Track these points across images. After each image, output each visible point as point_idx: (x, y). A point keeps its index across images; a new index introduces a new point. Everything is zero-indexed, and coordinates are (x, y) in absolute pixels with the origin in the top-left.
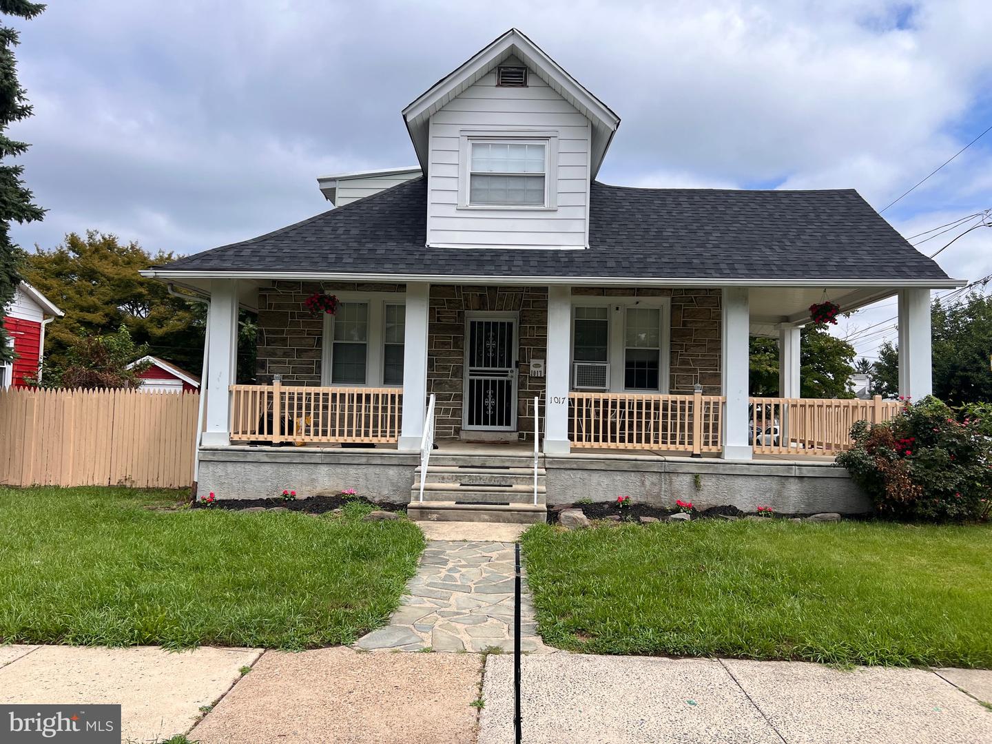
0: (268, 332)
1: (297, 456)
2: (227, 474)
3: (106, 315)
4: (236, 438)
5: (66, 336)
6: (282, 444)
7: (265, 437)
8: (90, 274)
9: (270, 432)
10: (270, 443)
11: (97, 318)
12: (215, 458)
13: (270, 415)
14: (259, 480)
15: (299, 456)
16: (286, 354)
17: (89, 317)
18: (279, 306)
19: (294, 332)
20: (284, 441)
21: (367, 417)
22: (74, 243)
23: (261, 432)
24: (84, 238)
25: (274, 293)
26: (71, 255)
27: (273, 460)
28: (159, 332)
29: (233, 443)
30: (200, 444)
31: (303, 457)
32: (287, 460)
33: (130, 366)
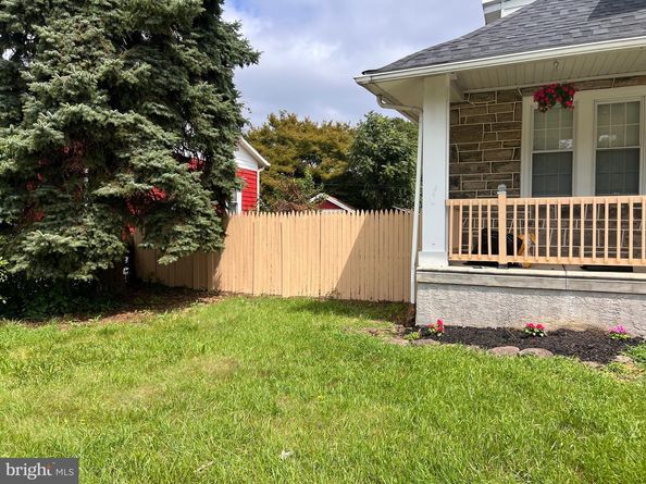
0: (462, 148)
1: (533, 281)
2: (449, 298)
3: (295, 166)
4: (455, 258)
5: (271, 182)
6: (510, 265)
7: (490, 257)
8: (282, 141)
9: (495, 251)
10: (495, 265)
11: (289, 169)
12: (436, 280)
13: (495, 234)
14: (487, 307)
15: (537, 281)
16: (480, 170)
17: (284, 168)
18: (472, 120)
19: (489, 145)
20: (513, 262)
21: (577, 233)
22: (273, 121)
23: (485, 251)
24: (278, 118)
25: (467, 106)
26: (271, 128)
27: (504, 284)
28: (328, 176)
29: (451, 263)
30: (416, 264)
31: (541, 281)
32: (520, 285)
33: (313, 200)
